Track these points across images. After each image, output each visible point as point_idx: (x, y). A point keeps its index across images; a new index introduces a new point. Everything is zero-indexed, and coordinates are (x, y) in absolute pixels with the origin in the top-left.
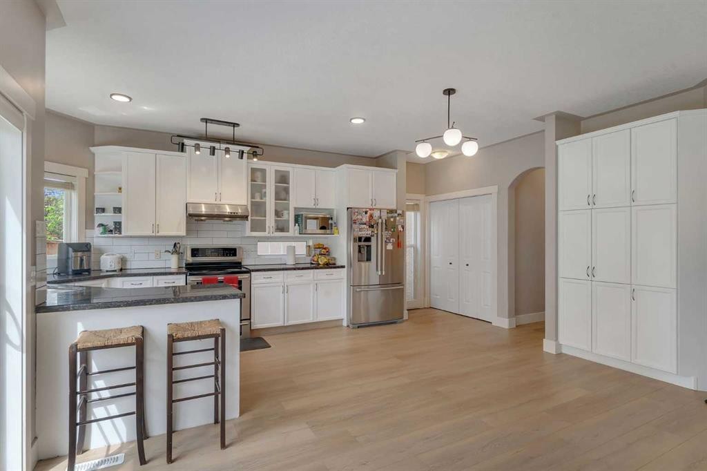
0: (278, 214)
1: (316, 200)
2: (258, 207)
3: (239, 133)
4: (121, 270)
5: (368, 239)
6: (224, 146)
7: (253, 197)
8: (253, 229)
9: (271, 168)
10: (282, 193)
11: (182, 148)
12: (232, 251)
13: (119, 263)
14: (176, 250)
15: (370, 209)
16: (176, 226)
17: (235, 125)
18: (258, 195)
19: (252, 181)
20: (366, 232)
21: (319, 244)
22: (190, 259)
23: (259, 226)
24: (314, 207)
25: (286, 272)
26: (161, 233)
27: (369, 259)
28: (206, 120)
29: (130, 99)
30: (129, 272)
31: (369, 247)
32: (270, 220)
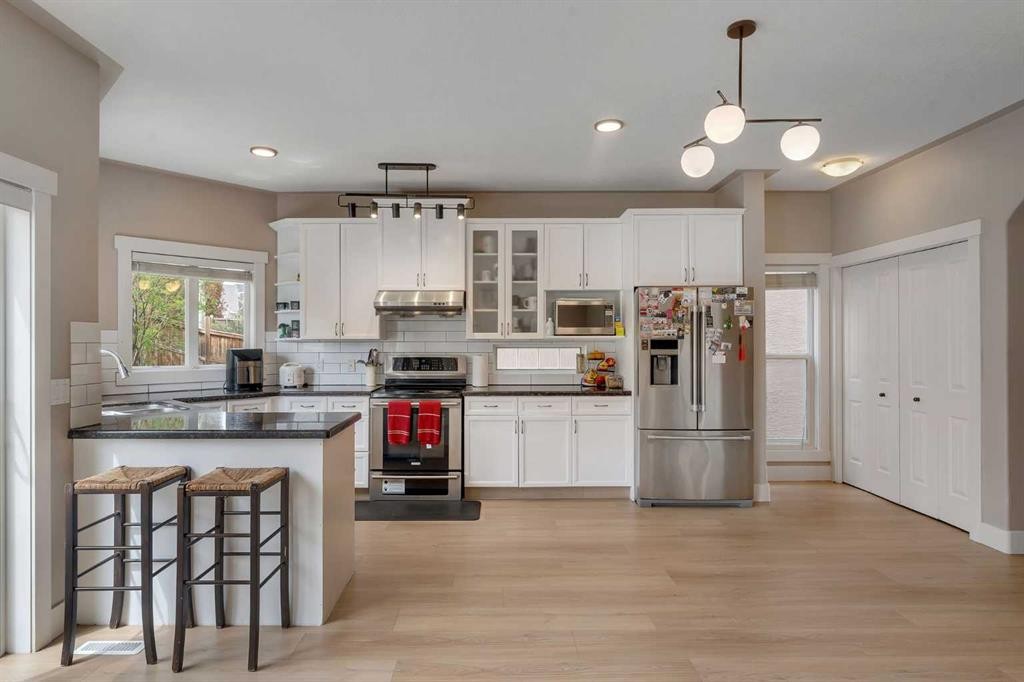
0: (517, 301)
1: (584, 277)
2: (486, 294)
3: (435, 178)
4: (305, 385)
5: (672, 344)
6: (412, 202)
7: (477, 276)
8: (477, 328)
9: (505, 228)
10: (525, 271)
11: (353, 211)
12: (452, 363)
13: (300, 377)
14: (374, 361)
15: (676, 289)
16: (368, 327)
17: (429, 167)
18: (486, 273)
19: (475, 251)
20: (668, 332)
21: (597, 353)
22: (389, 371)
23: (486, 323)
24: (581, 288)
25: (520, 398)
26: (347, 336)
27: (674, 381)
28: (385, 166)
29: (276, 152)
30: (316, 389)
31: (674, 359)
32: (505, 312)
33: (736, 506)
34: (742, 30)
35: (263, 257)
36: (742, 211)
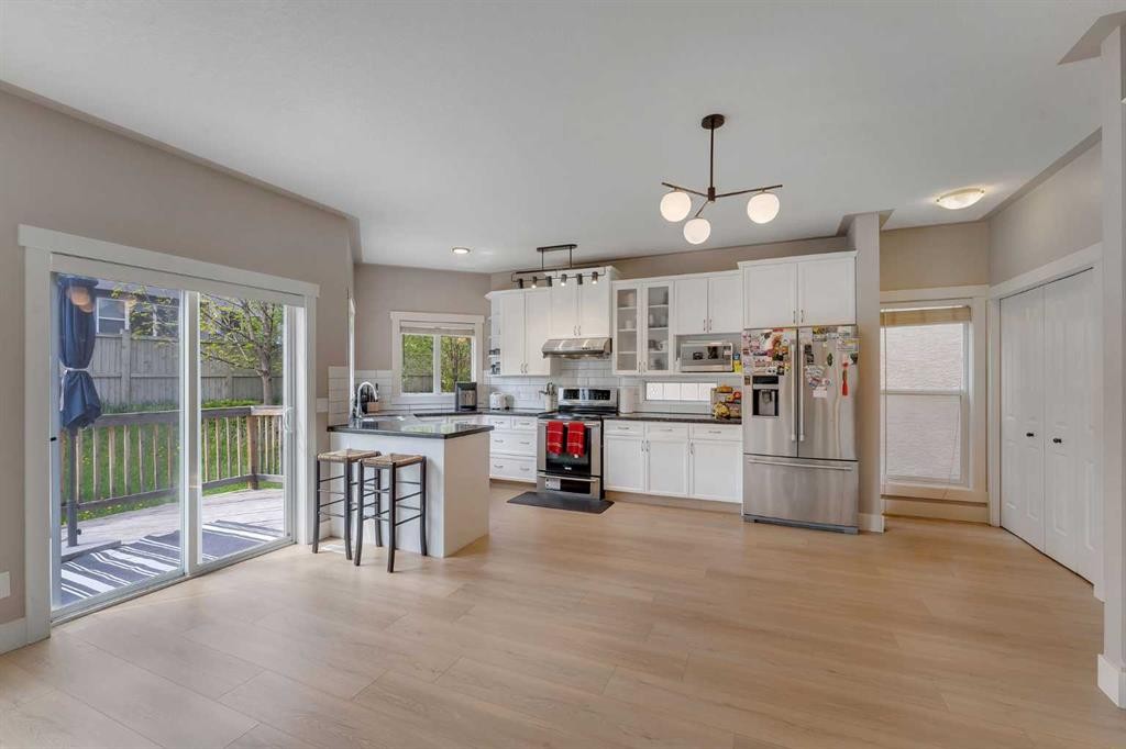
0: (653, 344)
1: (708, 322)
2: (629, 339)
3: (577, 254)
4: (507, 408)
5: (774, 380)
6: (560, 273)
7: (621, 325)
8: (621, 366)
9: (642, 286)
10: (659, 321)
11: (521, 284)
12: (605, 394)
13: (502, 402)
14: (552, 392)
15: (775, 330)
16: (543, 366)
17: (571, 246)
18: (628, 323)
19: (620, 305)
20: (770, 369)
21: (725, 387)
22: (564, 402)
23: (627, 362)
24: (705, 332)
25: (646, 423)
26: (530, 373)
27: (777, 413)
28: (542, 250)
29: (469, 250)
30: (515, 411)
31: (777, 391)
32: (642, 352)
33: (841, 532)
34: (713, 122)
35: (481, 319)
36: (854, 253)
